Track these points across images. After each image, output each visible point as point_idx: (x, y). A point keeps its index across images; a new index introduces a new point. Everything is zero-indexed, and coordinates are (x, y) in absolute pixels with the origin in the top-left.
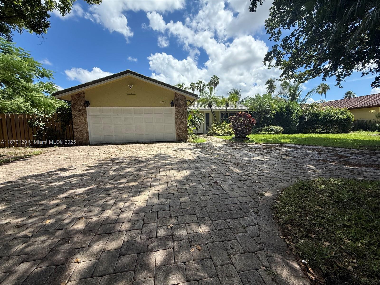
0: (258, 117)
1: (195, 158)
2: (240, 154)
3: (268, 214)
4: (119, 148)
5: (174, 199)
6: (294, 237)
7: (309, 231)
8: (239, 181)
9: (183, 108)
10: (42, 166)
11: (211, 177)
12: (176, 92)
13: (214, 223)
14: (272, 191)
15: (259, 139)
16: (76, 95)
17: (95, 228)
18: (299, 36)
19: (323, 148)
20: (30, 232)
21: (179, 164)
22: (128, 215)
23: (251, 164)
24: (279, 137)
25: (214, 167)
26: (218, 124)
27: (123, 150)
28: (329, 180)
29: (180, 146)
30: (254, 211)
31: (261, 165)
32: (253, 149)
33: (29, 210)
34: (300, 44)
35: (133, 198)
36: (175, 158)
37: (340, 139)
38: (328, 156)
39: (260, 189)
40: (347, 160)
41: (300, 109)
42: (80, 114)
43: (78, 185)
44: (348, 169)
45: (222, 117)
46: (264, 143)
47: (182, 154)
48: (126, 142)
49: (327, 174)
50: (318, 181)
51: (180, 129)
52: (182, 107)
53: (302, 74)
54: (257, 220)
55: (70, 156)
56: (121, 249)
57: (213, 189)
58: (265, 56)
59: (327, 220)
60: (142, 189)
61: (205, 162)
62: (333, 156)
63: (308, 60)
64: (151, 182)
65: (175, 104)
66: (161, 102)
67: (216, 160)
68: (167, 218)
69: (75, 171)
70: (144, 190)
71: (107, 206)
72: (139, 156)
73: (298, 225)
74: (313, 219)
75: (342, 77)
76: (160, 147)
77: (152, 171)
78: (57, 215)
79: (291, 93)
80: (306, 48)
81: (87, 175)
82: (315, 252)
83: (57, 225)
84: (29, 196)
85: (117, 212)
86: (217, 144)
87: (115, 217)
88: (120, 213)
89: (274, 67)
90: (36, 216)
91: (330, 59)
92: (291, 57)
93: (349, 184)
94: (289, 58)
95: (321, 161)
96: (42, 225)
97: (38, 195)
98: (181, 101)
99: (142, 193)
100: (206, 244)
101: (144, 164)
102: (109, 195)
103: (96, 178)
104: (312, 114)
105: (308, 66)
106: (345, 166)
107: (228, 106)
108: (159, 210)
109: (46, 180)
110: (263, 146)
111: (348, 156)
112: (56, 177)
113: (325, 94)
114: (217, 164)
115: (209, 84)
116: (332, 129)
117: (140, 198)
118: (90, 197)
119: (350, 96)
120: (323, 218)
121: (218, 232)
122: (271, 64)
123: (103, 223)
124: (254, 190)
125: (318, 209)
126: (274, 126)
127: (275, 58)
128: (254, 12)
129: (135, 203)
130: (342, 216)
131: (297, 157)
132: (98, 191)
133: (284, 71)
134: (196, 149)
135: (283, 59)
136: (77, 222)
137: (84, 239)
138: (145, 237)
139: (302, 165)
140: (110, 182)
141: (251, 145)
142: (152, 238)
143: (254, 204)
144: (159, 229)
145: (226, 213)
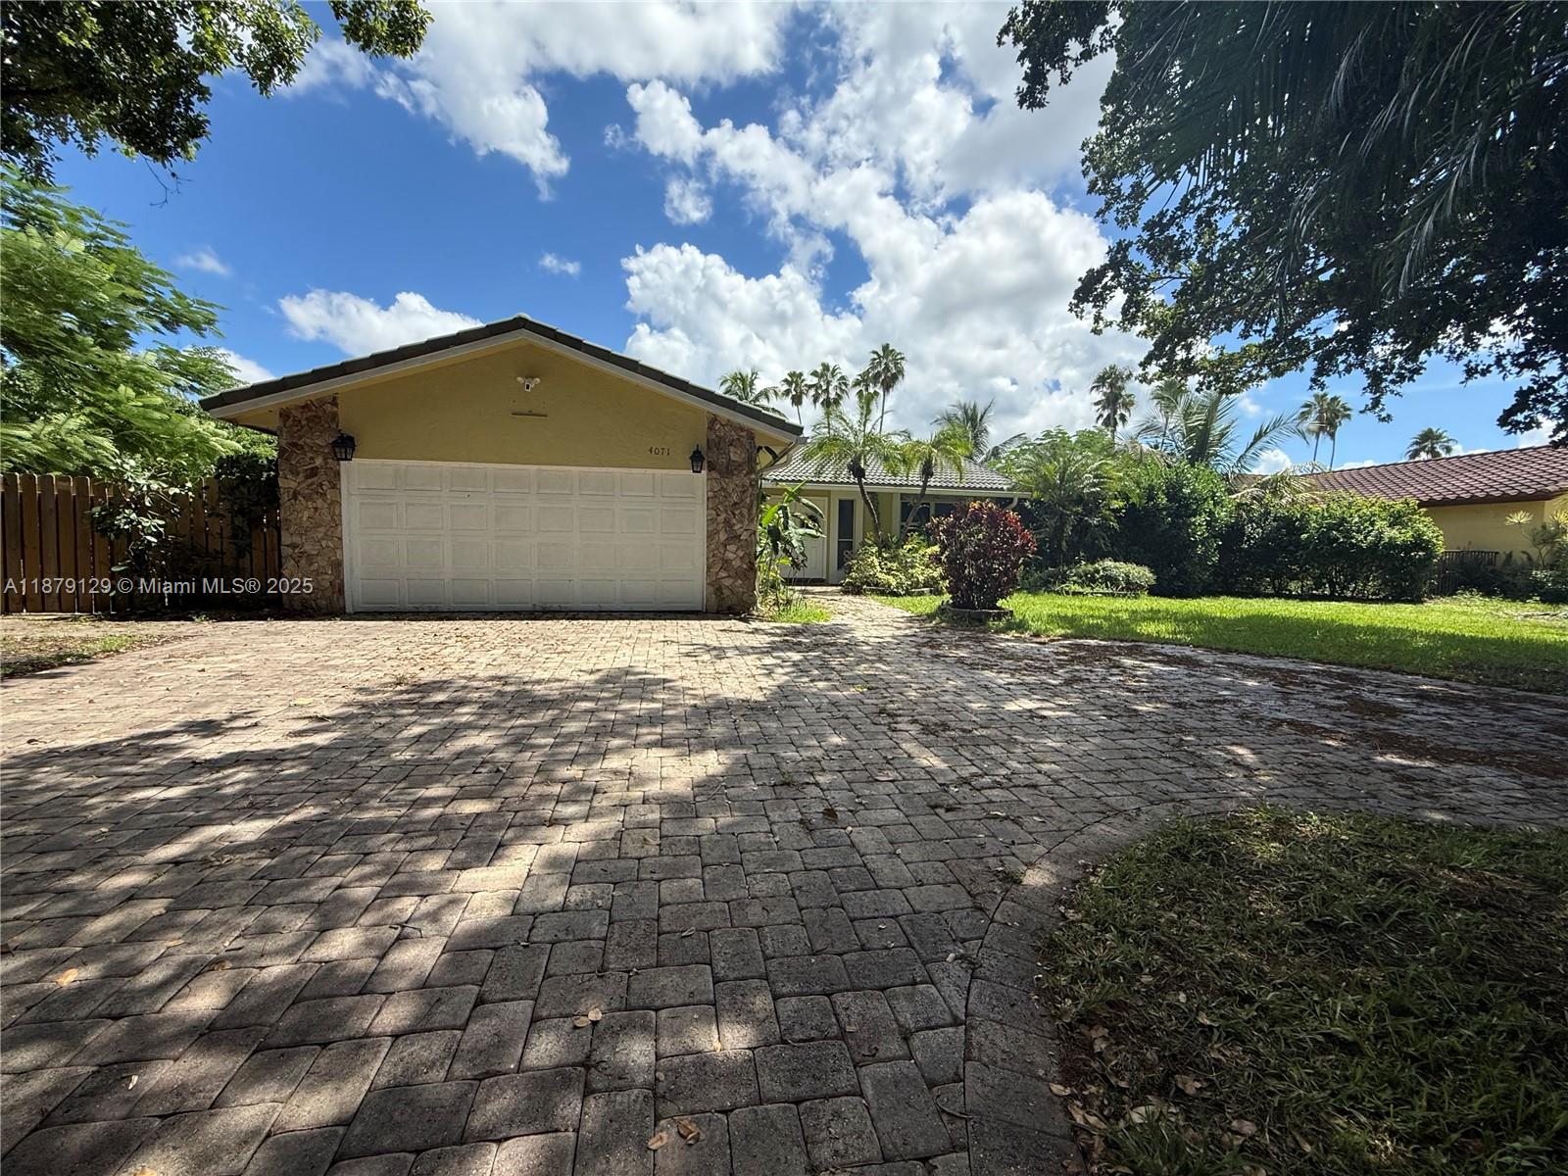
0: (1052, 522)
1: (769, 692)
2: (960, 683)
3: (1021, 972)
4: (464, 634)
5: (637, 887)
6: (1111, 1087)
7: (1180, 1061)
8: (928, 810)
9: (740, 479)
10: (117, 707)
11: (817, 784)
12: (714, 412)
13: (780, 1009)
14: (1056, 862)
15: (1048, 616)
16: (303, 407)
17: (264, 1019)
18: (1211, 211)
19: (1304, 668)
21: (693, 719)
22: (421, 955)
23: (995, 731)
24: (1134, 612)
25: (836, 740)
26: (885, 546)
27: (478, 645)
29: (719, 634)
30: (963, 958)
31: (1037, 736)
32: (1019, 659)
34: (1220, 242)
35: (466, 875)
36: (684, 691)
38: (1319, 706)
39: (1007, 851)
40: (1395, 730)
41: (1227, 498)
42: (314, 487)
43: (246, 803)
44: (1390, 769)
45: (904, 518)
46: (1065, 637)
47: (717, 675)
48: (497, 607)
49: (1300, 791)
50: (1259, 824)
51: (726, 563)
52: (736, 472)
53: (1231, 360)
54: (967, 1000)
55: (250, 665)
56: (348, 1126)
57: (811, 844)
58: (1079, 284)
59: (1264, 1009)
60: (510, 834)
61: (804, 716)
62: (1339, 708)
64: (558, 799)
65: (709, 462)
66: (651, 450)
67: (852, 708)
68: (586, 977)
69: (251, 735)
70: (517, 838)
71: (341, 909)
72: (536, 677)
73: (1136, 1032)
74: (1207, 1002)
75: (1391, 377)
76: (635, 635)
77: (576, 748)
78: (115, 947)
79: (1191, 430)
80: (1244, 256)
81: (295, 755)
83: (100, 997)
84: (22, 848)
85: (381, 939)
86: (875, 633)
87: (365, 964)
88: (389, 944)
89: (1114, 325)
90: (25, 948)
91: (1338, 303)
92: (1182, 293)
93: (1386, 839)
94: (1176, 297)
95: (1285, 728)
96: (36, 995)
97: (61, 848)
98: (732, 449)
99: (507, 852)
100: (726, 1112)
101: (550, 712)
102: (365, 856)
103: (329, 772)
104: (1274, 521)
105: (1255, 327)
106: (1382, 754)
107: (932, 475)
108: (561, 935)
109: (116, 775)
110: (1062, 650)
111: (1401, 711)
112: (161, 761)
113: (1332, 436)
114: (855, 725)
115: (864, 380)
116: (1356, 583)
117: (492, 875)
118: (282, 863)
119: (1433, 451)
120: (1247, 1000)
121: (787, 1053)
122: (1104, 313)
123: (306, 994)
124: (982, 855)
125: (1235, 955)
126: (1117, 564)
127: (1119, 291)
128: (1036, 110)
129: (463, 900)
130: (1330, 994)
131: (1192, 705)
132: (325, 834)
133: (1155, 345)
134: (781, 654)
135: (1152, 297)
136: (198, 982)
137: (202, 1069)
138: (469, 1070)
139: (1203, 743)
140: (386, 792)
141: (1010, 644)
142: (500, 1073)
143: (970, 920)
144: (540, 1031)
145: (844, 962)
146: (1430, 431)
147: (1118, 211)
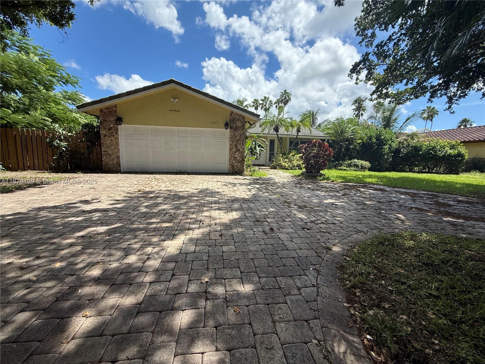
0: (338, 147)
1: (250, 196)
2: (309, 194)
3: (333, 273)
4: (157, 178)
5: (215, 247)
6: (362, 305)
7: (382, 299)
8: (302, 229)
9: (240, 132)
10: (59, 196)
11: (267, 221)
12: (232, 110)
13: (261, 281)
14: (342, 245)
15: (336, 176)
16: (106, 108)
17: (113, 277)
18: (399, 41)
19: (420, 192)
20: (35, 276)
21: (228, 203)
22: (155, 263)
23: (321, 208)
24: (364, 175)
25: (272, 209)
26: (285, 154)
27: (161, 181)
28: (421, 235)
29: (233, 179)
30: (315, 269)
31: (334, 210)
32: (327, 188)
33: (37, 249)
34: (401, 52)
35: (165, 242)
36: (224, 195)
37: (445, 182)
38: (425, 203)
39: (327, 241)
40: (451, 211)
41: (396, 140)
42: (111, 133)
43: (100, 222)
44: (448, 222)
45: (290, 146)
46: (342, 182)
47: (234, 191)
48: (166, 171)
49: (419, 227)
50: (406, 236)
51: (235, 158)
52: (239, 130)
53: (401, 93)
54: (317, 280)
55: (95, 185)
56: (140, 305)
57: (267, 237)
58: (352, 67)
59: (409, 286)
60: (177, 232)
61: (261, 203)
62: (431, 204)
63: (410, 74)
64: (190, 223)
65: (230, 126)
66: (212, 122)
67: (276, 201)
68: (203, 270)
69: (99, 204)
70: (179, 233)
71: (130, 250)
72: (179, 190)
73: (369, 291)
74: (391, 284)
75: (456, 98)
76: (208, 179)
77: (194, 210)
78: (69, 258)
79: (385, 117)
80: (408, 57)
81: (113, 210)
82: (386, 327)
83: (67, 270)
84: (39, 232)
85: (143, 258)
86: (282, 180)
87: (140, 264)
88: (146, 259)
89: (363, 81)
90: (45, 257)
91: (440, 73)
92: (387, 70)
93: (447, 241)
94: (384, 71)
95: (414, 209)
96: (49, 269)
97: (50, 232)
98: (237, 122)
99: (176, 237)
100: (247, 306)
101: (185, 200)
102: (136, 237)
103: (122, 215)
104: (411, 147)
105: (410, 82)
106: (446, 218)
107: (300, 131)
108: (195, 259)
109: (62, 214)
110: (341, 186)
111: (452, 205)
112: (74, 211)
114: (277, 206)
115: (278, 102)
116: (437, 168)
117: (173, 243)
118: (112, 237)
119: (466, 125)
120: (403, 283)
121: (264, 292)
123: (123, 271)
124: (319, 242)
125: (400, 271)
126: (359, 161)
127: (365, 70)
128: (341, 6)
129: (165, 249)
130: (430, 283)
131: (384, 202)
132: (123, 231)
133: (376, 88)
134: (253, 185)
135: (376, 71)
136: (92, 268)
137: (98, 289)
138: (172, 292)
139: (388, 213)
140: (139, 220)
141: (324, 184)
142: (181, 293)
143: (316, 259)
144: (191, 284)
145: (279, 269)
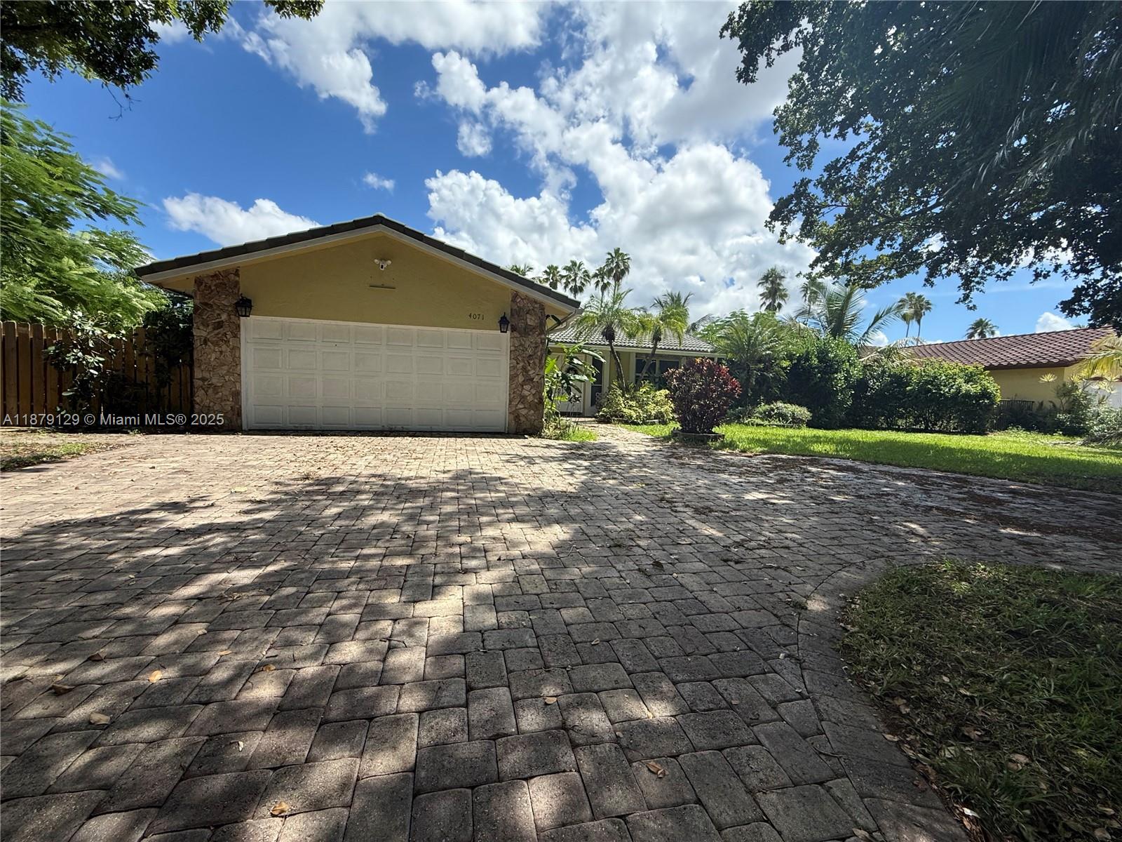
0: (742, 375)
1: (577, 487)
2: (706, 481)
3: (832, 665)
4: (339, 445)
5: (544, 613)
6: (923, 735)
7: (961, 719)
8: (723, 563)
9: (534, 338)
10: (99, 492)
11: (639, 546)
12: (516, 289)
13: (681, 691)
14: (824, 595)
15: (747, 439)
16: (212, 276)
17: (317, 702)
18: (870, 160)
19: (930, 474)
20: (103, 711)
21: (532, 504)
22: (412, 659)
23: (744, 513)
24: (804, 437)
25: (639, 518)
26: (627, 390)
27: (352, 453)
29: (523, 447)
30: (789, 656)
31: (775, 516)
32: (739, 467)
33: (83, 635)
34: (869, 182)
35: (418, 606)
36: (517, 485)
37: (969, 451)
38: (950, 498)
39: (789, 589)
40: (1007, 513)
41: (857, 361)
42: (220, 336)
43: (231, 558)
44: (1012, 537)
45: (638, 370)
46: (764, 453)
47: (535, 475)
48: (355, 427)
49: (963, 550)
50: (945, 571)
51: (523, 398)
52: (531, 333)
53: (870, 264)
54: (804, 683)
55: (187, 464)
56: (414, 772)
57: (653, 585)
58: (773, 208)
59: (1003, 686)
60: (438, 579)
61: (609, 502)
62: (964, 500)
63: (887, 228)
64: (461, 556)
65: (512, 325)
66: (470, 316)
67: (640, 497)
68: (538, 672)
69: (212, 512)
70: (444, 581)
71: (338, 629)
72: (405, 475)
73: (925, 701)
74: (963, 681)
75: (977, 280)
76: (464, 447)
77: (457, 523)
78: (181, 656)
79: (832, 314)
80: (884, 194)
83: (187, 689)
84: (74, 589)
85: (377, 648)
86: (633, 449)
87: (373, 664)
88: (385, 651)
89: (794, 238)
90: (111, 657)
91: (943, 228)
92: (843, 216)
93: (1032, 580)
94: (839, 219)
95: (935, 511)
96: (136, 688)
97: (105, 589)
98: (528, 316)
99: (441, 590)
100: (675, 757)
101: (427, 501)
102: (339, 594)
103: (284, 537)
104: (888, 377)
105: (887, 243)
106: (1004, 528)
107: (660, 340)
108: (507, 645)
109: (121, 539)
110: (765, 461)
111: (1004, 501)
112: (153, 530)
113: (919, 322)
114: (647, 508)
115: (601, 274)
116: (942, 421)
117: (437, 606)
118: (279, 598)
119: (982, 334)
120: (988, 680)
121: (699, 719)
122: (789, 229)
123: (338, 686)
124: (772, 591)
125: (969, 652)
126: (786, 405)
127: (800, 215)
128: (749, 84)
129: (425, 622)
131: (868, 497)
132: (302, 579)
133: (820, 253)
134: (574, 461)
135: (821, 219)
136: (254, 679)
137: (288, 737)
138: (483, 733)
139: (886, 520)
140: (333, 551)
141: (729, 457)
142: (506, 735)
143: (783, 632)
144: (522, 707)
145: (711, 660)
146: (981, 320)
147: (798, 158)
